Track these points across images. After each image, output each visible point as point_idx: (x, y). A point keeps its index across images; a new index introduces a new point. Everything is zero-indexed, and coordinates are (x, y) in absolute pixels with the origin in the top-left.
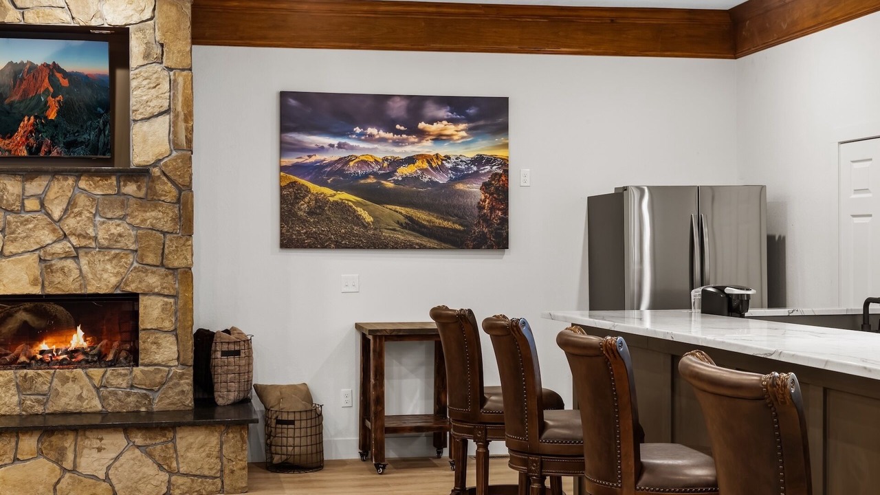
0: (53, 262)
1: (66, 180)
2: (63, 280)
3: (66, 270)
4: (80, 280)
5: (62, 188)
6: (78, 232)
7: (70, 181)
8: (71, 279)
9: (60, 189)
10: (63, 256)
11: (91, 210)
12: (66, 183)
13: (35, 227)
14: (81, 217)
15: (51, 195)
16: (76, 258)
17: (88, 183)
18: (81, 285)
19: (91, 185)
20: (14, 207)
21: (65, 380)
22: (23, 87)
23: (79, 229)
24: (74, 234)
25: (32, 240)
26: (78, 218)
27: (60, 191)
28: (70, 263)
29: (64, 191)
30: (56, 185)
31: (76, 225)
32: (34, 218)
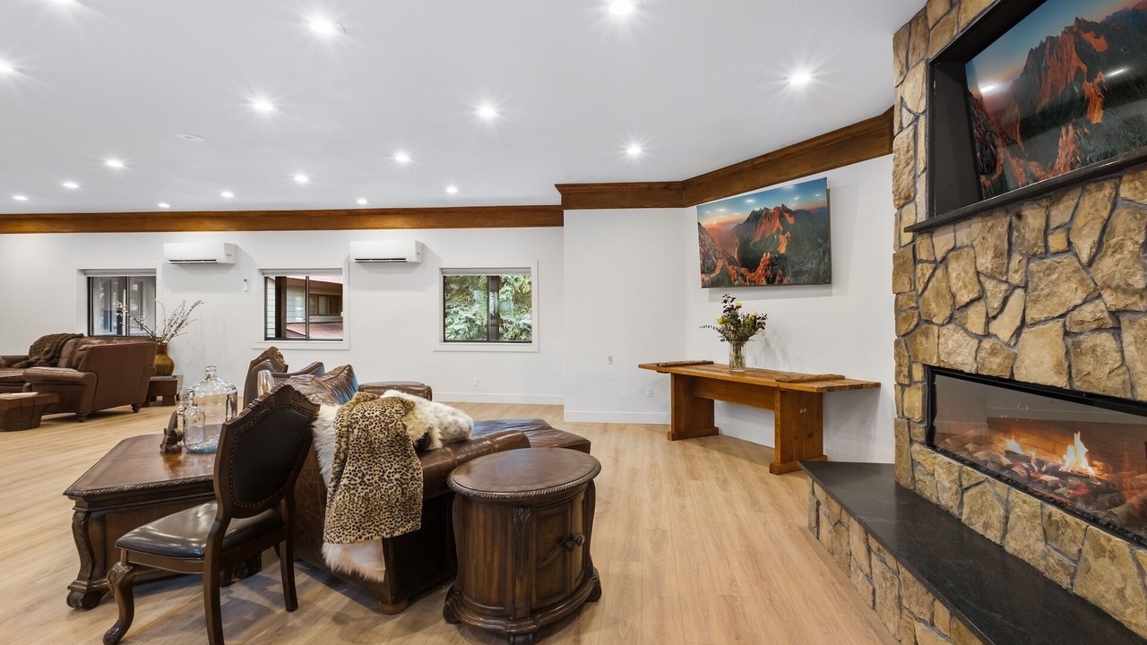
0: (1081, 337)
1: (1101, 190)
2: (1095, 369)
3: (1099, 350)
4: (1124, 373)
5: (1095, 204)
6: (1114, 284)
7: (1108, 190)
8: (1107, 369)
9: (1092, 207)
10: (1094, 326)
11: (1137, 238)
12: (1100, 195)
13: (1058, 279)
14: (1122, 253)
15: (1080, 221)
16: (1116, 331)
17: (1132, 185)
18: (1124, 382)
19: (1136, 188)
20: (1036, 249)
21: (1100, 551)
22: (1049, 80)
23: (1118, 275)
24: (1109, 287)
25: (1056, 300)
26: (1118, 256)
27: (1092, 211)
28: (1105, 340)
29: (1097, 210)
30: (1087, 202)
31: (1113, 269)
32: (1058, 263)
